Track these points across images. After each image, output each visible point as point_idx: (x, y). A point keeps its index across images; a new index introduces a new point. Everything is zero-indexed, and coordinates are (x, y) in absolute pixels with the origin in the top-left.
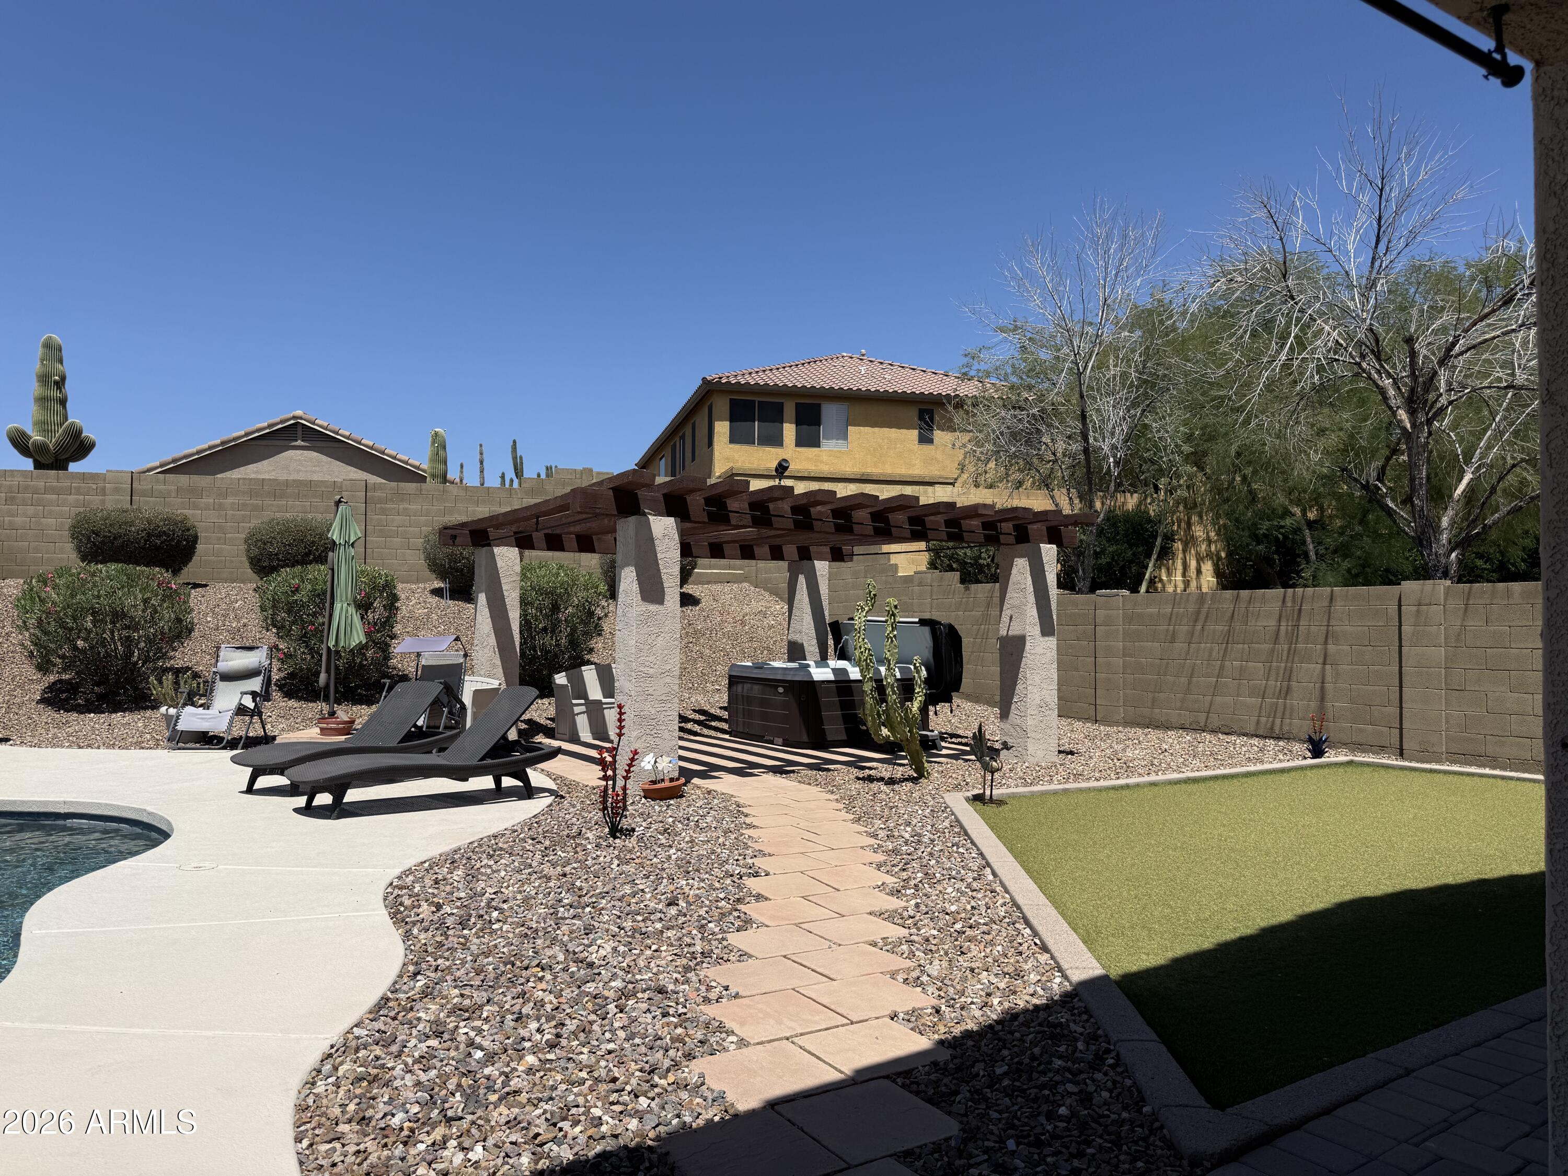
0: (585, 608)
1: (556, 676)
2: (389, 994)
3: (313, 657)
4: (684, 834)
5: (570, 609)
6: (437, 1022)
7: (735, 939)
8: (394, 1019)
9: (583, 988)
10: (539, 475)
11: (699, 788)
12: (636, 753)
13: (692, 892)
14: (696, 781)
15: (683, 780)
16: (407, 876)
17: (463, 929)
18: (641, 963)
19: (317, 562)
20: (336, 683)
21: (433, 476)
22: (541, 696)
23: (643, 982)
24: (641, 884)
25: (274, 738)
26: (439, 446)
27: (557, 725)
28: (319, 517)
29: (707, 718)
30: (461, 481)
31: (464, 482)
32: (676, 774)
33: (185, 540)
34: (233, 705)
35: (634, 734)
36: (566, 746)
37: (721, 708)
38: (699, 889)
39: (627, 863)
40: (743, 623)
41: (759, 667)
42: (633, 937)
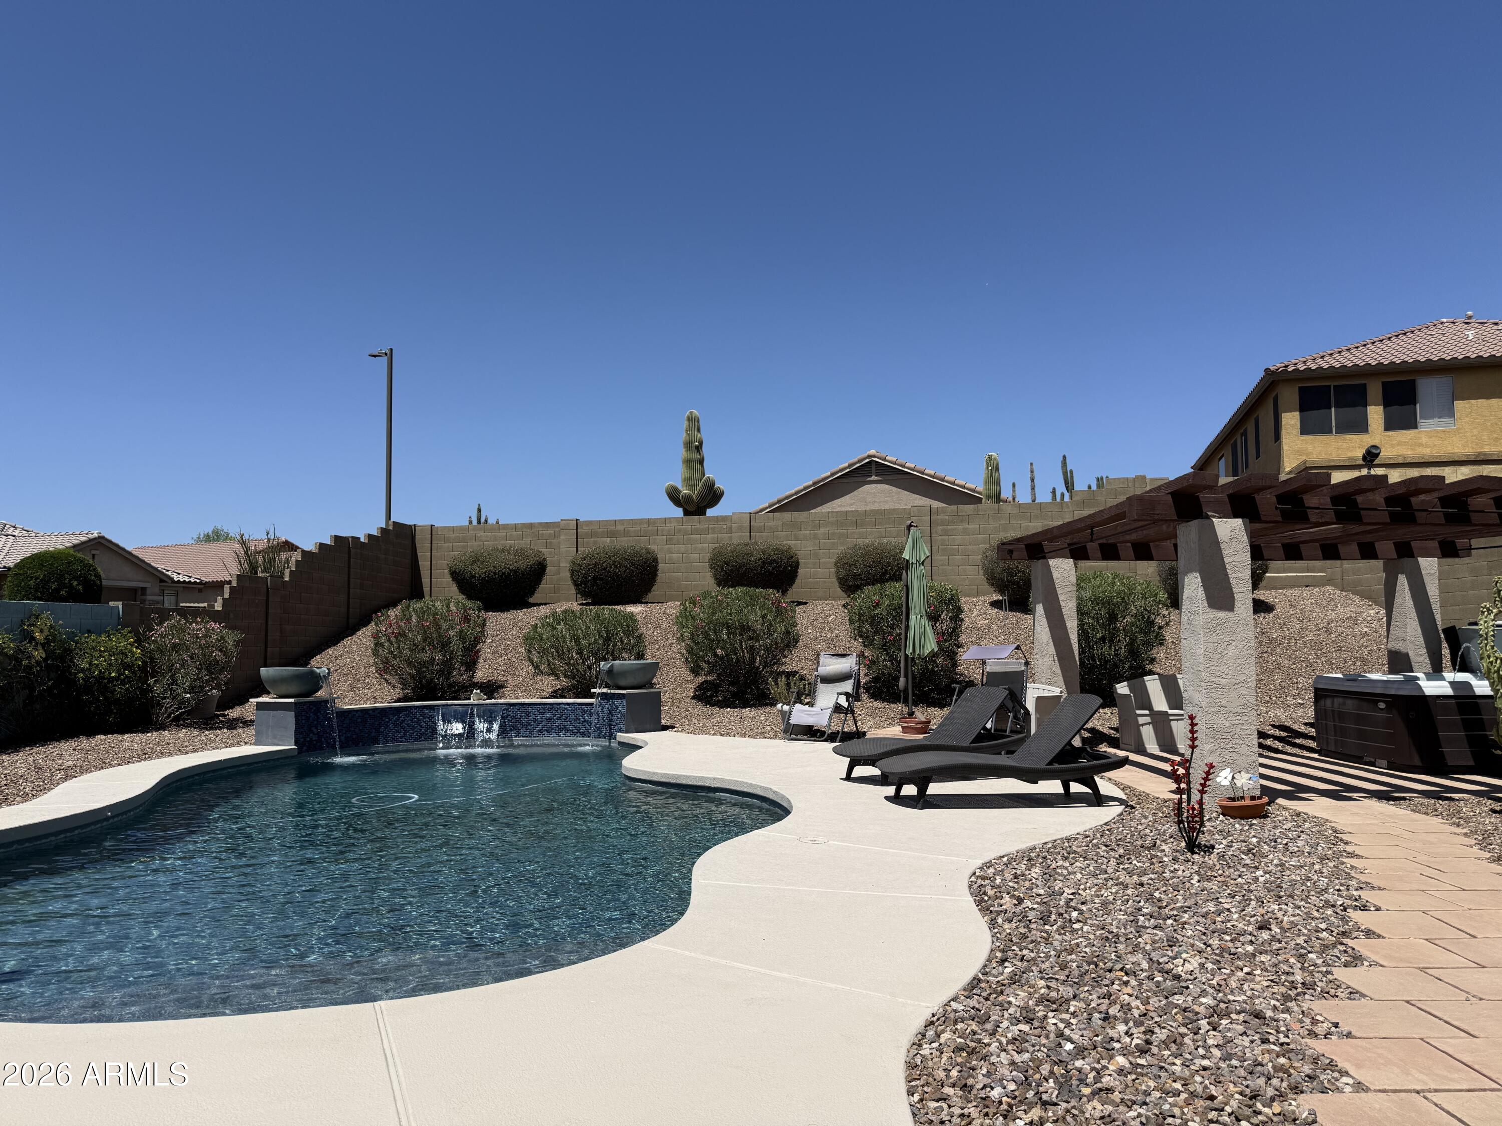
0: (1143, 617)
1: (1118, 686)
2: (980, 976)
3: (892, 664)
4: (1271, 856)
5: (1128, 619)
6: (1025, 1008)
7: (1340, 974)
8: (987, 999)
9: (1170, 999)
10: (1090, 487)
11: (1285, 809)
12: (1211, 766)
13: (1285, 919)
14: (1280, 801)
15: (1266, 799)
16: (988, 868)
17: (1045, 924)
18: (1233, 984)
19: (892, 580)
20: (913, 687)
21: (988, 497)
22: (1103, 706)
23: (1236, 1004)
24: (1226, 903)
25: (864, 734)
26: (993, 467)
27: (1122, 735)
28: (893, 540)
29: (1289, 736)
30: (1014, 499)
31: (1017, 500)
32: (1258, 793)
33: (790, 566)
34: (831, 704)
35: (1208, 747)
36: (1133, 757)
37: (1306, 724)
38: (1294, 916)
39: (1209, 880)
40: (1328, 631)
41: (1353, 679)
42: (1222, 956)
